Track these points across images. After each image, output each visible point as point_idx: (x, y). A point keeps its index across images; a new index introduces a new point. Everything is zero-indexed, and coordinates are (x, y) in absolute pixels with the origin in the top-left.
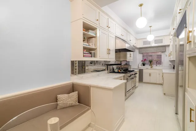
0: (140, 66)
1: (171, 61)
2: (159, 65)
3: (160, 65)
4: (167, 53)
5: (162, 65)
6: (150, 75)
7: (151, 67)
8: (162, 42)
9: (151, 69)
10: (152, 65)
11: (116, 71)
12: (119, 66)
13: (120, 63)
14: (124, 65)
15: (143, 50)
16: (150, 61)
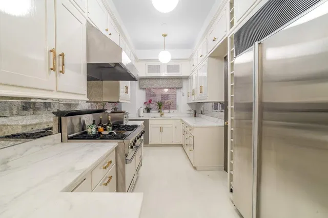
0: (142, 114)
1: (190, 104)
2: (173, 111)
3: (175, 111)
4: (185, 90)
5: (176, 111)
6: (161, 129)
7: (161, 115)
8: (178, 71)
9: (161, 118)
10: (162, 111)
11: (92, 130)
12: (100, 115)
13: (101, 108)
14: (112, 113)
15: (146, 81)
16: (158, 104)
